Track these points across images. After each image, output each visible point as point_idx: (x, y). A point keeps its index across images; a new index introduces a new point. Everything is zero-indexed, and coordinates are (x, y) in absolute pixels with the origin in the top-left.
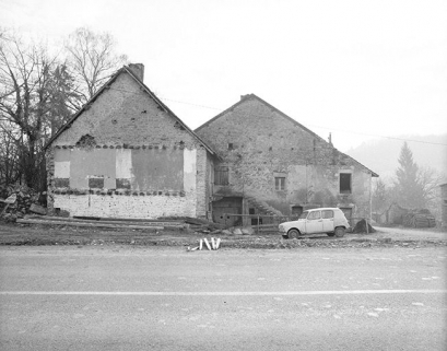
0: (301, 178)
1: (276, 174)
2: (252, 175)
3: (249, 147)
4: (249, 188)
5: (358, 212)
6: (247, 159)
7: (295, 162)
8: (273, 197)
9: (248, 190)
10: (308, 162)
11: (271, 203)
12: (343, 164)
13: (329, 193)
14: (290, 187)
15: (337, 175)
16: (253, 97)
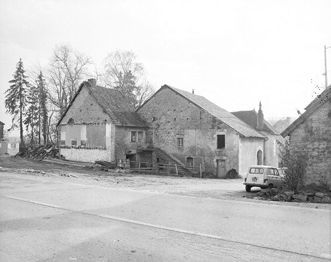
0: (193, 138)
1: (178, 136)
2: (165, 137)
3: (163, 120)
4: (163, 145)
5: (229, 163)
6: (162, 127)
7: (188, 128)
8: (176, 151)
9: (162, 146)
10: (197, 127)
11: (174, 155)
12: (219, 128)
13: (209, 149)
14: (186, 145)
15: (215, 136)
16: (166, 86)
